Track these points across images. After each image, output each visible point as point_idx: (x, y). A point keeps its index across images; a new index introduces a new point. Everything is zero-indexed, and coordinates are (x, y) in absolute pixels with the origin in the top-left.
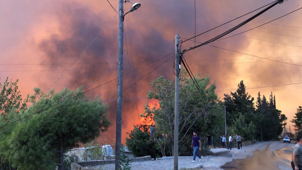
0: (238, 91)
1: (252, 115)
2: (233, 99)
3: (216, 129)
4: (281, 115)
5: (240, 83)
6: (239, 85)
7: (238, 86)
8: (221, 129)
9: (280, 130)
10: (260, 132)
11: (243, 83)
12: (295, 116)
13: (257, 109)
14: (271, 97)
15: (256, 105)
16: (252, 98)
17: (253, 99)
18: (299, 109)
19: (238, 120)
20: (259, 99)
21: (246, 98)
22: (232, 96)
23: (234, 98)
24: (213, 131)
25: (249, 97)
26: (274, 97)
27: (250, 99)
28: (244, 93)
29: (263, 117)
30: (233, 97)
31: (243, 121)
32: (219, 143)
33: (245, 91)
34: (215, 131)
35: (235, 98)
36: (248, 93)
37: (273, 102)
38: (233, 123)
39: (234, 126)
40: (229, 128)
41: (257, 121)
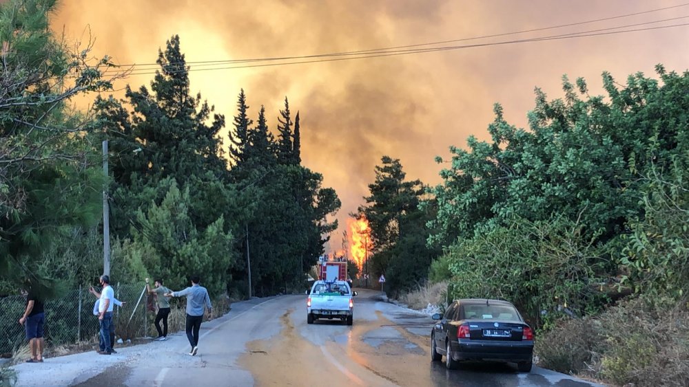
0: (159, 84)
1: (218, 189)
2: (135, 119)
3: (60, 253)
4: (318, 191)
5: (164, 49)
6: (161, 55)
7: (159, 61)
8: (82, 252)
9: (315, 248)
10: (245, 260)
11: (177, 48)
12: (369, 194)
13: (235, 164)
14: (284, 120)
15: (231, 149)
16: (216, 117)
17: (220, 122)
18: (382, 166)
19: (161, 213)
20: (242, 121)
21: (193, 116)
22: (129, 107)
23: (139, 115)
24: (43, 267)
25: (205, 109)
26: (297, 118)
27: (209, 122)
28: (185, 93)
29: (258, 196)
30: (137, 110)
31: (183, 215)
32: (72, 323)
33: (186, 85)
34: (52, 266)
35: (144, 118)
36: (199, 97)
37: (292, 139)
38: (139, 226)
39: (141, 239)
40: (118, 249)
41: (236, 215)
